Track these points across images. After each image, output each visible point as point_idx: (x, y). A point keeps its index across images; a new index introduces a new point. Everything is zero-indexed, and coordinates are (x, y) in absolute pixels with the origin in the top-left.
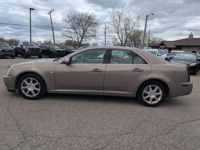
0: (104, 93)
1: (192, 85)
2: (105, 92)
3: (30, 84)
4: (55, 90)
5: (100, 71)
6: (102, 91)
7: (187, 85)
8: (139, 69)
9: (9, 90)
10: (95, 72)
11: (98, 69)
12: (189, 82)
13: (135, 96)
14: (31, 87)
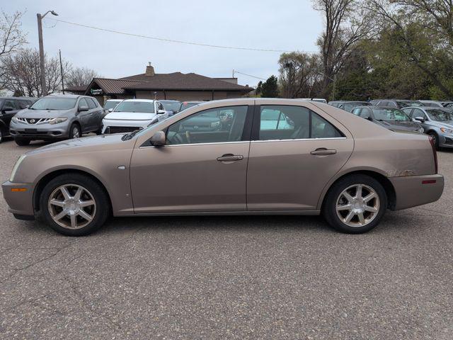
0: (247, 209)
1: (442, 179)
2: (251, 206)
3: (73, 198)
4: (132, 210)
5: (238, 160)
6: (243, 206)
7: (433, 181)
8: (326, 149)
9: (17, 216)
10: (225, 161)
11: (232, 155)
12: (436, 173)
13: (318, 211)
14: (73, 206)
